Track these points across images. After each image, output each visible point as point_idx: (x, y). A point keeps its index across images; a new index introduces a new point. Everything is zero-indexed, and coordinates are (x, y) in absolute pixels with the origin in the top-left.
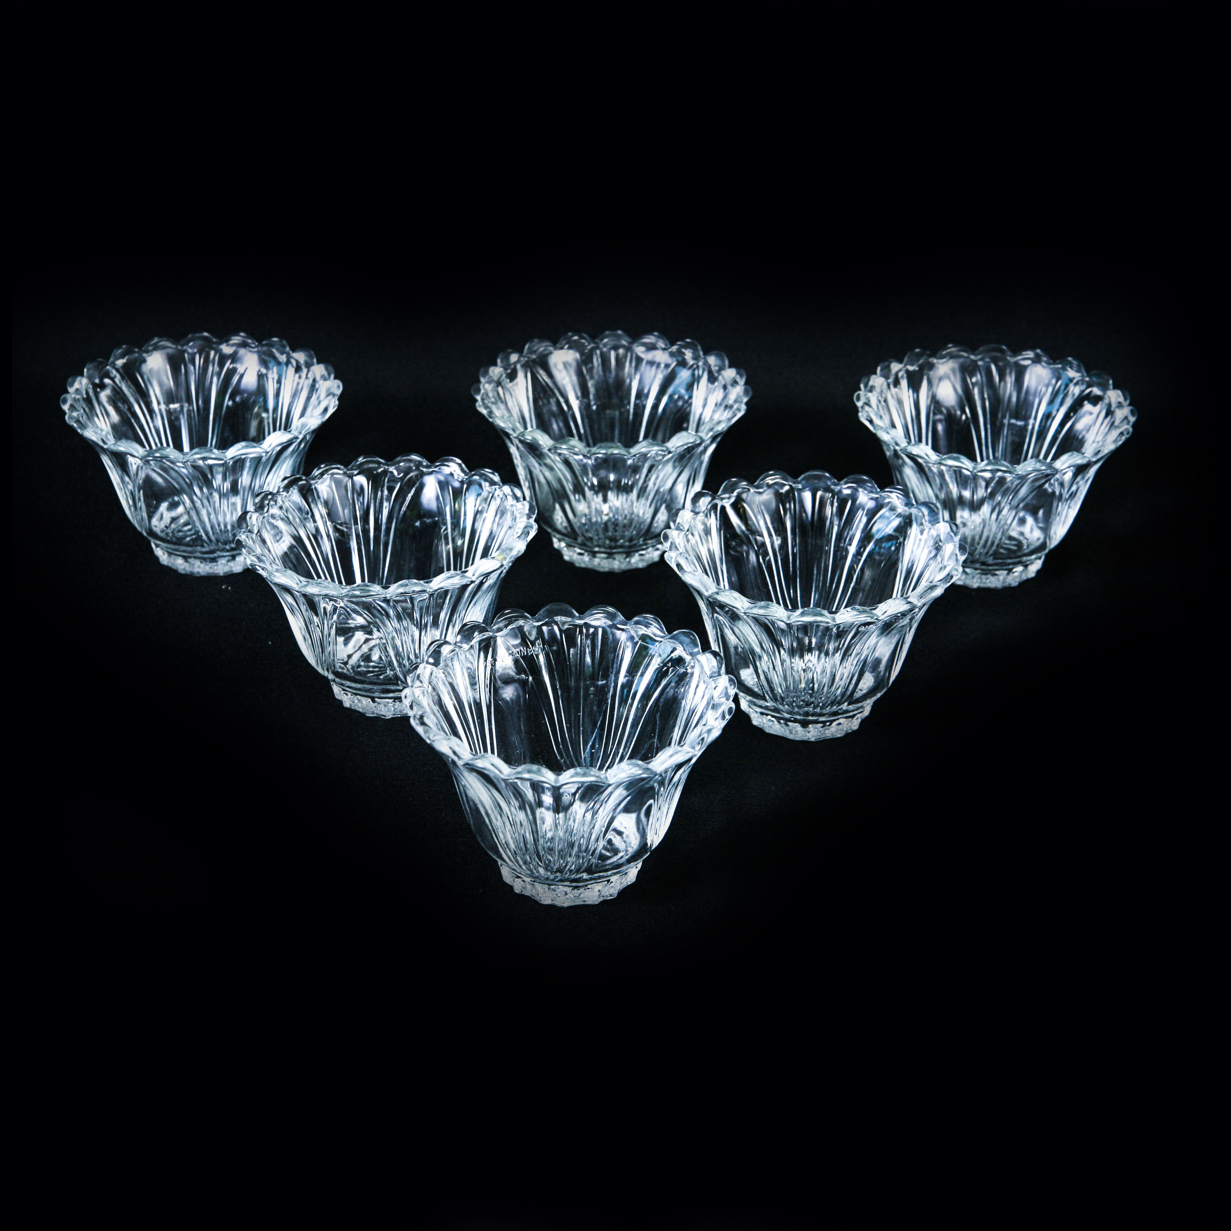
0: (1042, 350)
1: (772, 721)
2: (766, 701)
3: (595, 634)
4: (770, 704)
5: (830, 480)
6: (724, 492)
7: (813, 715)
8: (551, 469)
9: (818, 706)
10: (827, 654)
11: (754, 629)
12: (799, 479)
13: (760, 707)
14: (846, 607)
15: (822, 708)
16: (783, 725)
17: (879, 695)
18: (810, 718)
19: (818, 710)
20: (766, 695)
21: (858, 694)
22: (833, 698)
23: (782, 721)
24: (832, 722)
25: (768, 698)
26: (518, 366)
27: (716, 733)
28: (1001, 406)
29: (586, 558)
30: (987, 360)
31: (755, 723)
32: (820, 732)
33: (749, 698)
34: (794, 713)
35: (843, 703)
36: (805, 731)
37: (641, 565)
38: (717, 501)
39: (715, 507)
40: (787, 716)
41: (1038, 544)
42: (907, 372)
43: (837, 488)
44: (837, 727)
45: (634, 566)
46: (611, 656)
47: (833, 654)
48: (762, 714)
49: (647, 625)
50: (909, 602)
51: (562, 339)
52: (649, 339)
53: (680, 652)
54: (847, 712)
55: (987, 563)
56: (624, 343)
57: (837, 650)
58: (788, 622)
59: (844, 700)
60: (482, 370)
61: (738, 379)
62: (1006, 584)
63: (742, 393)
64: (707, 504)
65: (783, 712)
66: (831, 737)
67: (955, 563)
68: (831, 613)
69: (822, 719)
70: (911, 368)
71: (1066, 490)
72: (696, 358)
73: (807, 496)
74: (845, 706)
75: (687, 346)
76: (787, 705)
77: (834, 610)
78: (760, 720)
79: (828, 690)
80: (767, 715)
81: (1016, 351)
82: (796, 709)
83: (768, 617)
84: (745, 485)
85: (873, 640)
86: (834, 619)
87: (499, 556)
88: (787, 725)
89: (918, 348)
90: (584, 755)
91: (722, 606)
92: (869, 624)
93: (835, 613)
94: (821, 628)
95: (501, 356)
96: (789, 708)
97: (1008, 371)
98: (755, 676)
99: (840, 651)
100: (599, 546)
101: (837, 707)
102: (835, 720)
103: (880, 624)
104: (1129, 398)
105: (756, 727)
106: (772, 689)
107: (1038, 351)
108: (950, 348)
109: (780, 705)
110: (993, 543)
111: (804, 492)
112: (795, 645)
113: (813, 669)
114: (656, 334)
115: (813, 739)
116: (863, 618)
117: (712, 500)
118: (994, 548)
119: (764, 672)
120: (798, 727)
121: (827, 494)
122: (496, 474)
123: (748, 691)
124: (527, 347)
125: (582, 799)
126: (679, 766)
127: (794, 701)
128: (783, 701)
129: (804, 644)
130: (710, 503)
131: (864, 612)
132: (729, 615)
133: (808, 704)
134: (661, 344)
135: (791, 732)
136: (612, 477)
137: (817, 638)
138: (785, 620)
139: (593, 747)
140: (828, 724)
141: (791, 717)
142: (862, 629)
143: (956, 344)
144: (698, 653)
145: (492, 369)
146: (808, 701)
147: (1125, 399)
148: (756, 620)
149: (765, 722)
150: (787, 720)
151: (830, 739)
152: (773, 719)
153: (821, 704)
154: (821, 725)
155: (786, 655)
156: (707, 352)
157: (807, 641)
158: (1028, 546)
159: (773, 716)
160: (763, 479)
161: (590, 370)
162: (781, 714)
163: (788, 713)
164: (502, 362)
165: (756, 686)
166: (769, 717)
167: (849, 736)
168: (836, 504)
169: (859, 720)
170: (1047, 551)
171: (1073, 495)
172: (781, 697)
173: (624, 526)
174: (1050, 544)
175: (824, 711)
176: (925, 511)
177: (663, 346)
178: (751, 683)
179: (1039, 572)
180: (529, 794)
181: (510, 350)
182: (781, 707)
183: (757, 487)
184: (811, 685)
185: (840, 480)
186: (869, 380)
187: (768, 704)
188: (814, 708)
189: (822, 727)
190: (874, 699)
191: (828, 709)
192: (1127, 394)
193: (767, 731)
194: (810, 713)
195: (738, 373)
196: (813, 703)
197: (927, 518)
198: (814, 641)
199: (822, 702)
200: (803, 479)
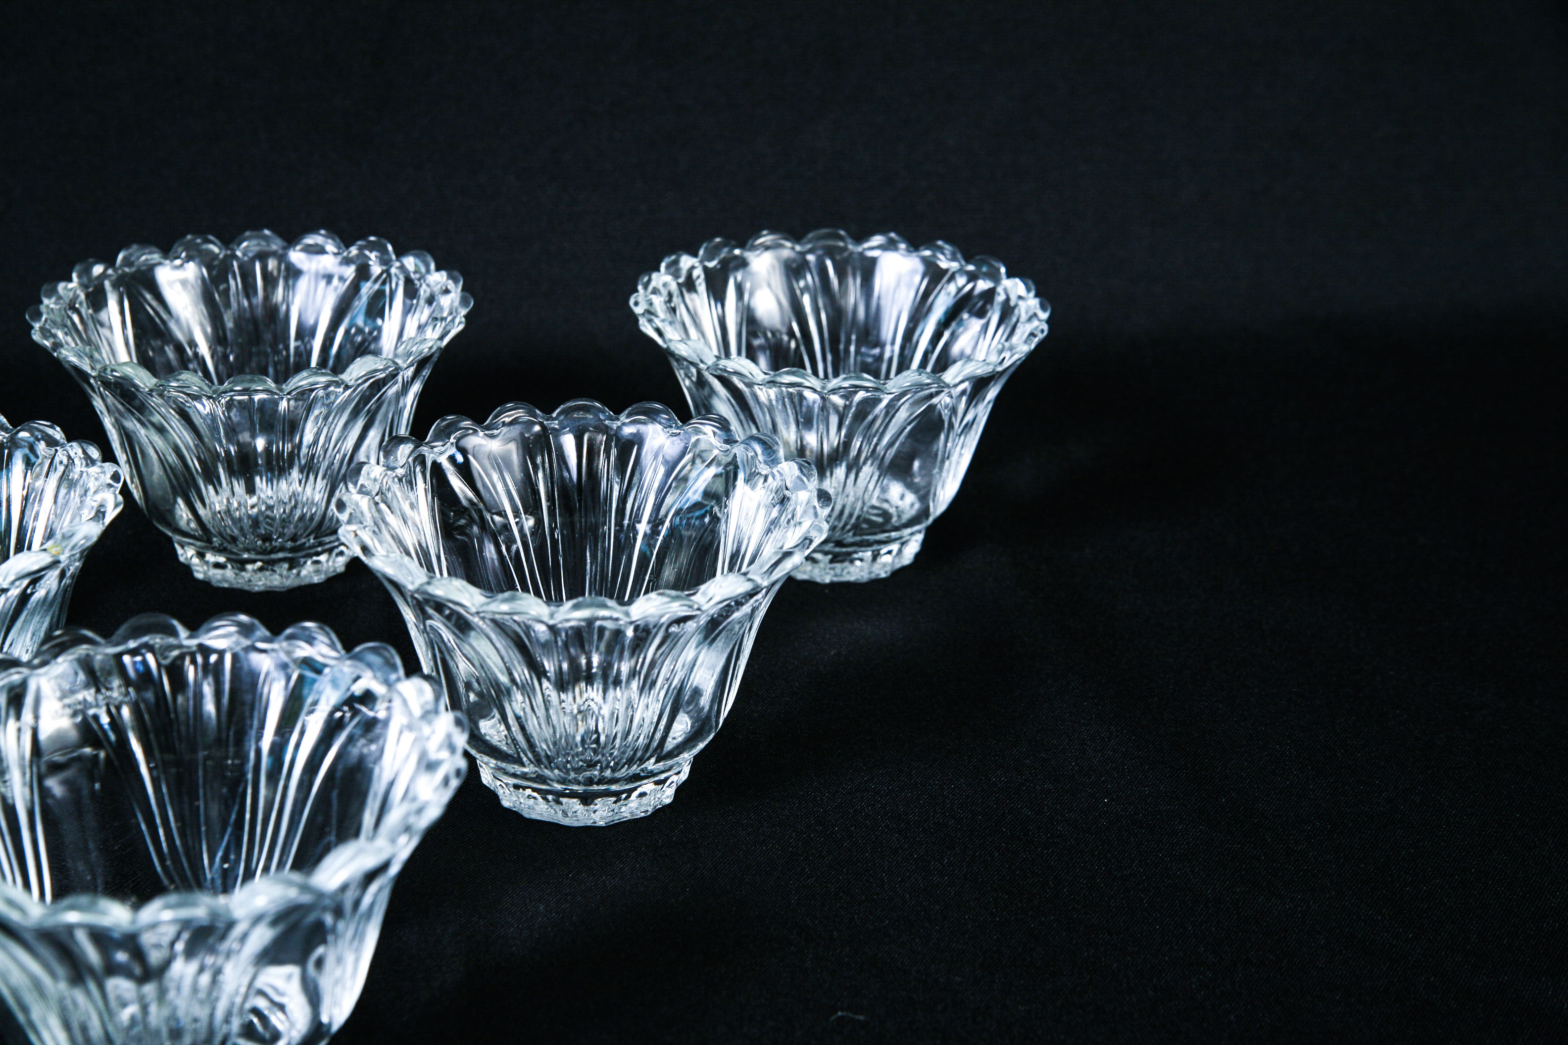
0: (898, 233)
1: (535, 798)
2: (523, 765)
3: (221, 660)
4: (529, 769)
5: (604, 412)
6: (437, 437)
7: (599, 783)
8: (161, 430)
9: (608, 766)
10: (617, 682)
11: (498, 645)
12: (554, 415)
13: (514, 775)
14: (646, 592)
15: (614, 770)
16: (552, 803)
17: (701, 746)
18: (595, 787)
19: (608, 773)
20: (522, 755)
21: (670, 744)
22: (629, 753)
23: (550, 797)
24: (630, 792)
25: (525, 759)
26: (107, 284)
27: (433, 813)
28: (844, 320)
29: (229, 573)
30: (820, 252)
31: (506, 803)
32: (613, 810)
33: (493, 762)
34: (570, 781)
35: (649, 759)
36: (587, 810)
37: (316, 579)
38: (424, 450)
39: (421, 460)
40: (558, 787)
41: (913, 512)
42: (705, 269)
43: (615, 425)
44: (639, 800)
45: (306, 582)
46: (248, 698)
47: (628, 682)
48: (517, 787)
49: (310, 641)
50: (749, 580)
51: (176, 245)
52: (311, 240)
53: (368, 682)
54: (652, 774)
55: (845, 541)
56: (274, 247)
57: (633, 674)
58: (551, 622)
59: (648, 754)
60: (45, 287)
61: (451, 285)
62: (873, 576)
63: (457, 303)
64: (407, 456)
65: (552, 780)
66: (630, 817)
67: (813, 518)
68: (621, 602)
69: (614, 787)
70: (711, 264)
71: (959, 420)
72: (385, 262)
73: (568, 442)
74: (650, 765)
75: (372, 247)
76: (558, 768)
77: (626, 598)
78: (514, 799)
79: (621, 743)
80: (524, 788)
81: (860, 237)
82: (573, 775)
83: (516, 618)
84: (469, 424)
85: (689, 653)
86: (627, 614)
87: (52, 547)
88: (560, 803)
89: (718, 236)
90: (210, 872)
91: (439, 606)
92: (685, 619)
93: (631, 602)
94: (607, 634)
95: (78, 267)
96: (561, 774)
97: (850, 271)
98: (503, 727)
99: (637, 678)
100: (248, 550)
101: (638, 766)
102: (635, 789)
103: (703, 620)
104: (1033, 287)
105: (508, 811)
106: (531, 745)
107: (893, 235)
108: (765, 236)
109: (546, 771)
110: (851, 515)
111: (564, 434)
112: (565, 666)
113: (597, 712)
114: (323, 232)
115: (602, 823)
116: (678, 609)
117: (416, 447)
118: (853, 520)
119: (518, 718)
120: (574, 804)
121: (600, 436)
122: (58, 429)
123: (493, 751)
124: (120, 257)
125: (190, 953)
126: (370, 877)
127: (568, 762)
128: (550, 763)
129: (579, 666)
130: (412, 452)
131: (677, 598)
132: (453, 622)
133: (591, 765)
134: (330, 247)
135: (565, 813)
136: (260, 444)
137: (600, 654)
138: (546, 619)
139: (225, 859)
140: (624, 796)
141: (566, 789)
142: (674, 629)
143: (773, 230)
144: (398, 680)
145: (61, 286)
146: (591, 760)
147: (1028, 290)
148: (499, 625)
149: (522, 801)
150: (559, 795)
151: (629, 821)
152: (535, 794)
153: (612, 764)
154: (614, 799)
155: (551, 687)
156: (400, 253)
157: (583, 661)
158: (899, 516)
159: (534, 790)
160: (496, 417)
161: (226, 293)
162: (549, 785)
163: (559, 782)
164: (79, 277)
165: (504, 742)
166: (528, 792)
167: (661, 812)
168: (614, 452)
169: (674, 787)
170: (931, 519)
171: (969, 426)
172: (547, 756)
173: (284, 520)
174: (935, 508)
175: (618, 775)
176: (758, 448)
177: (336, 251)
178: (496, 738)
179: (918, 556)
180: (92, 955)
181: (91, 260)
182: (547, 772)
183: (488, 428)
184: (595, 736)
185: (618, 411)
186: (649, 280)
187: (526, 770)
188: (602, 770)
189: (615, 802)
190: (696, 751)
191: (623, 770)
192: (1030, 283)
193: (527, 816)
194: (596, 780)
195: (450, 277)
196: (599, 761)
197: (761, 458)
198: (596, 660)
199: (613, 759)
200: (559, 414)
